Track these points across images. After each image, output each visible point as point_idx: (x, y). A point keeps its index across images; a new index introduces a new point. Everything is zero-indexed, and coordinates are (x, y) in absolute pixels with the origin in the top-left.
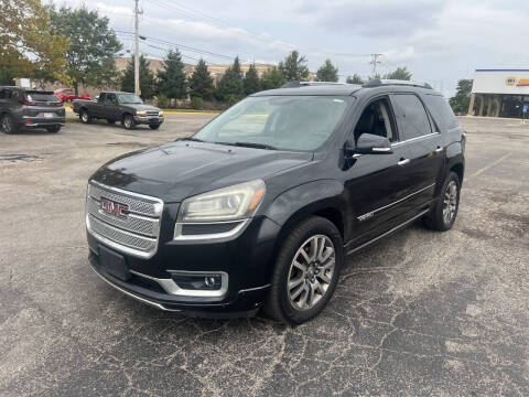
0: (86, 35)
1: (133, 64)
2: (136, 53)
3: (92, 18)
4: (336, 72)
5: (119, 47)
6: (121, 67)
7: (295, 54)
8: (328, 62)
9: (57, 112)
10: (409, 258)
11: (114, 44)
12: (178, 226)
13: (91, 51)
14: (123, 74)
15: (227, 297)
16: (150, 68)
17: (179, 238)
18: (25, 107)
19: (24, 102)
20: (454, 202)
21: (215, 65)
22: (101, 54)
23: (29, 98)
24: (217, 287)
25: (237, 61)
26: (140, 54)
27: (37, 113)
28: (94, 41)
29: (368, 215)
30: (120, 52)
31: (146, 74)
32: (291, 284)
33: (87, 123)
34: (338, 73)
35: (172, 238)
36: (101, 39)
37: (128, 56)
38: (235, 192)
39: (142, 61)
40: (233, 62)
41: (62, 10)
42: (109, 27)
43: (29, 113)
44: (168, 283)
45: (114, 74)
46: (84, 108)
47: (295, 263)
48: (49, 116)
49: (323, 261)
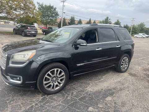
0: (50, 12)
1: (61, 20)
2: (62, 17)
3: (52, 7)
4: (120, 23)
5: (58, 15)
6: (58, 21)
7: (108, 18)
8: (118, 21)
9: (35, 31)
10: (102, 79)
11: (57, 14)
12: (10, 62)
13: (51, 16)
14: (59, 22)
15: (22, 84)
16: (66, 21)
17: (11, 65)
18: (27, 30)
19: (27, 28)
20: (127, 64)
21: (84, 21)
22: (54, 17)
23: (29, 28)
24: (20, 80)
25: (90, 19)
26: (63, 17)
27: (31, 31)
28: (52, 14)
29: (82, 64)
30: (59, 16)
31: (65, 23)
32: (45, 82)
33: (45, 35)
34: (121, 24)
35: (9, 65)
36: (54, 13)
37: (60, 18)
38: (26, 53)
39: (64, 19)
40: (89, 20)
41: (45, 5)
42: (56, 10)
43: (28, 31)
44: (8, 77)
45: (56, 22)
46: (44, 31)
47: (46, 76)
48: (33, 32)
49: (59, 76)
